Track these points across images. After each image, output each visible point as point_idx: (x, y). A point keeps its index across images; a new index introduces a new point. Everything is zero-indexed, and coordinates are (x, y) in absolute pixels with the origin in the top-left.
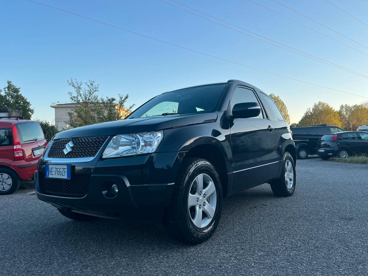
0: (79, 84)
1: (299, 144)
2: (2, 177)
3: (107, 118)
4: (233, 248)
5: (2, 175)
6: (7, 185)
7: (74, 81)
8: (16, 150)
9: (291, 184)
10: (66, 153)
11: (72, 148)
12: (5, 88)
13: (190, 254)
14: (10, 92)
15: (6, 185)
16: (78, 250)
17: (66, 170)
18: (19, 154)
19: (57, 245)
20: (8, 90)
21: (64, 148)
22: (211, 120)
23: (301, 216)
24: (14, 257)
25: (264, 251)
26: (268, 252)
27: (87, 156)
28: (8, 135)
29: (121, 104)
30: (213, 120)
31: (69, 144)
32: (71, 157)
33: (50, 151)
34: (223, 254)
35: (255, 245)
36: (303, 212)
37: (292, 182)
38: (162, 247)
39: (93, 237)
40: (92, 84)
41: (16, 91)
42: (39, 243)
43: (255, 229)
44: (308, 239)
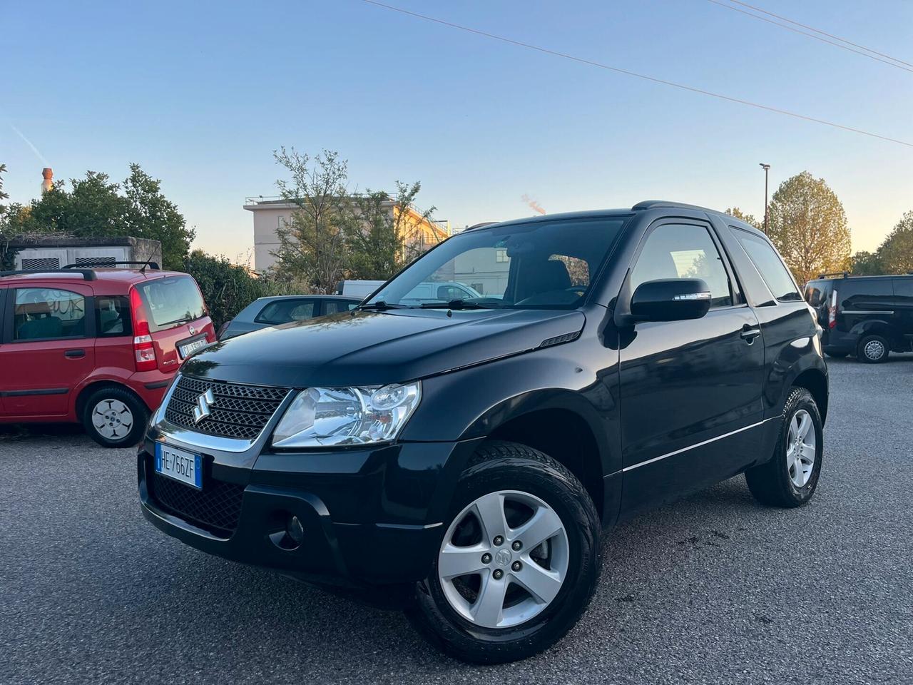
0: (302, 160)
2: (110, 407)
3: (370, 242)
5: (110, 402)
6: (121, 425)
7: (289, 153)
8: (140, 346)
9: (804, 472)
12: (126, 182)
14: (137, 191)
15: (119, 427)
16: (230, 649)
17: (193, 466)
19: (187, 628)
20: (134, 186)
21: (196, 403)
22: (563, 336)
27: (239, 436)
28: (121, 309)
29: (403, 205)
30: (569, 335)
31: (205, 396)
32: (207, 432)
33: (170, 402)
36: (821, 569)
37: (810, 468)
39: (273, 609)
40: (331, 160)
41: (152, 187)
43: (673, 622)
44: (810, 674)
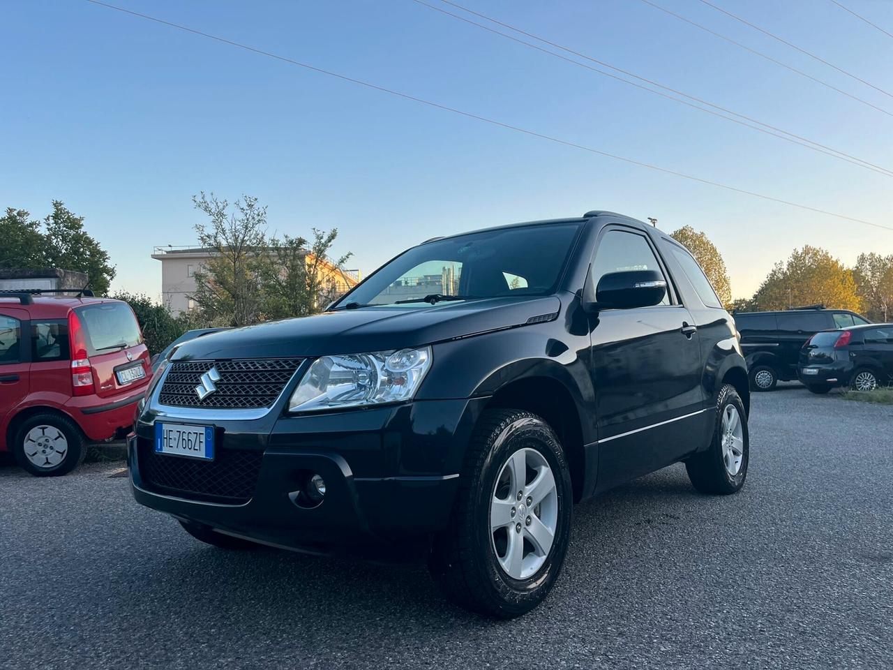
0: (221, 207)
1: (755, 354)
2: (44, 434)
3: (286, 287)
4: (597, 631)
5: (43, 429)
6: (54, 453)
7: (208, 199)
8: (78, 370)
9: (736, 462)
10: (201, 396)
11: (216, 384)
12: (48, 219)
13: (495, 643)
14: (59, 228)
15: (52, 454)
16: (230, 625)
17: (203, 438)
18: (84, 381)
19: (180, 612)
20: (56, 223)
21: (199, 383)
22: (544, 316)
23: (762, 549)
24: (82, 640)
25: (674, 642)
26: (685, 643)
27: (252, 406)
28: (57, 334)
29: (320, 252)
30: (549, 315)
31: (208, 375)
32: (215, 407)
33: (164, 388)
34: (574, 646)
35: (651, 624)
36: (767, 537)
37: (740, 458)
38: (427, 624)
39: (263, 592)
40: (250, 206)
41: (75, 224)
42: (139, 605)
43: (650, 580)
44: (782, 610)
